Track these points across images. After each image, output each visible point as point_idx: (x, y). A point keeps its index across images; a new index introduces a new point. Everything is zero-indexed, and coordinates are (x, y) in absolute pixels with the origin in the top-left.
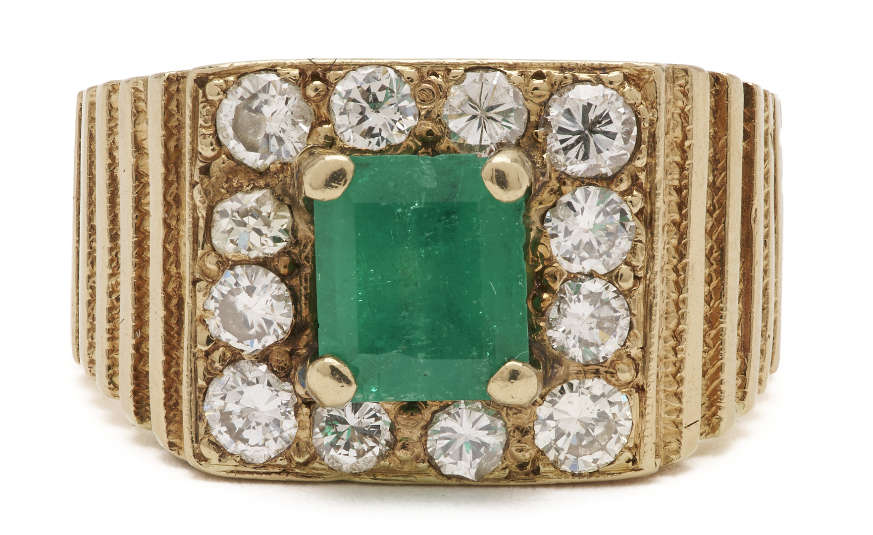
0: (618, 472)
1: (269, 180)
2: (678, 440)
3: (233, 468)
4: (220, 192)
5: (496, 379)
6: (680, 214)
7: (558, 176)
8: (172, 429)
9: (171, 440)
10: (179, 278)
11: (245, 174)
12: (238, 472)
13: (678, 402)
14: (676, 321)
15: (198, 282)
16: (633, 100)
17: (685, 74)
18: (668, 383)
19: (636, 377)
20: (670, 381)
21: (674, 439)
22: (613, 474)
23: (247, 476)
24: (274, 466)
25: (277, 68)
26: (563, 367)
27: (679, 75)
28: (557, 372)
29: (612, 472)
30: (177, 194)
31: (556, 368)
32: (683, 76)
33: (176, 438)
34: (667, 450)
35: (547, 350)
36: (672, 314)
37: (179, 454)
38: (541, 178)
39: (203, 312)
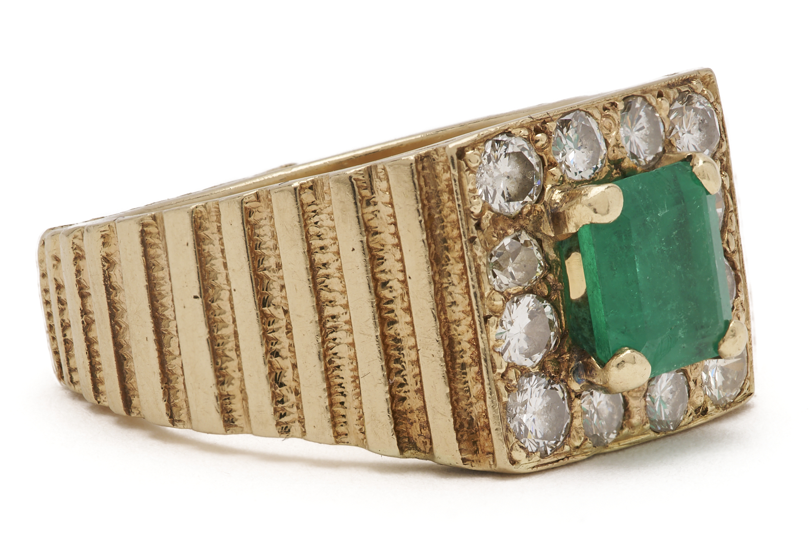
1: (522, 222)
3: (535, 464)
4: (492, 241)
5: (728, 338)
8: (462, 447)
9: (464, 457)
10: (446, 322)
11: (504, 221)
12: (542, 465)
15: (490, 318)
23: (550, 466)
24: (560, 454)
25: (510, 130)
30: (435, 254)
33: (468, 454)
37: (472, 466)
39: (495, 342)
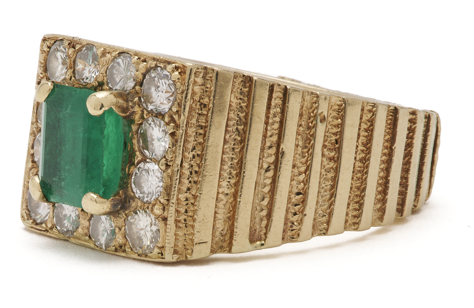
0: (155, 258)
2: (192, 249)
3: (30, 226)
6: (203, 139)
7: (142, 110)
13: (193, 231)
14: (195, 191)
16: (175, 79)
17: (213, 72)
18: (189, 220)
19: (163, 213)
20: (190, 220)
21: (190, 248)
22: (153, 258)
24: (42, 227)
26: (135, 202)
27: (210, 72)
28: (131, 204)
29: (153, 257)
31: (131, 202)
32: (211, 73)
34: (187, 253)
35: (128, 192)
36: (194, 187)
38: (131, 109)
